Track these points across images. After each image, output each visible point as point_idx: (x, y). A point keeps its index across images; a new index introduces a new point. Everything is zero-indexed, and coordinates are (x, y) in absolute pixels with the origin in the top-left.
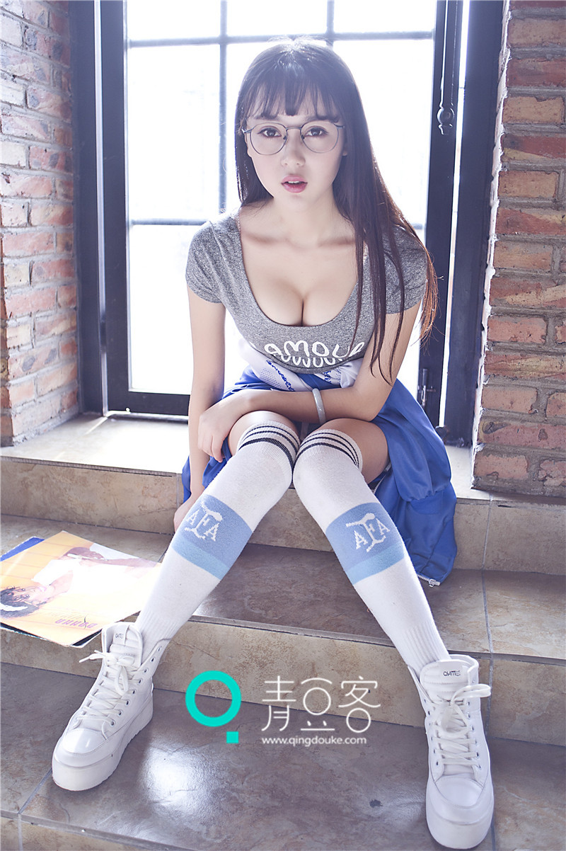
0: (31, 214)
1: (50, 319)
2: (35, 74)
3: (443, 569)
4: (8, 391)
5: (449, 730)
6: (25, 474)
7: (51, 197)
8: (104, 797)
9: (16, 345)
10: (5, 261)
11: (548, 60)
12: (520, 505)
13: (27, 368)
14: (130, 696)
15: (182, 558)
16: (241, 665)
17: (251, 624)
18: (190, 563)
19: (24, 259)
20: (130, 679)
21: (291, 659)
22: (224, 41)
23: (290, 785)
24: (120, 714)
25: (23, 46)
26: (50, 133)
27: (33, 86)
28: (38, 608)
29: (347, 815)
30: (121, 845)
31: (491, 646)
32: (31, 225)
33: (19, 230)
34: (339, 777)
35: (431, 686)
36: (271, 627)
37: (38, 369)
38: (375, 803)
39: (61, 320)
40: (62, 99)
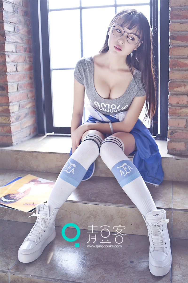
0: (18, 68)
1: (25, 103)
2: (18, 21)
3: (160, 180)
4: (10, 127)
5: (156, 235)
6: (17, 156)
7: (25, 62)
8: (39, 264)
9: (13, 112)
10: (8, 84)
11: (183, 11)
12: (183, 159)
13: (17, 119)
14: (46, 229)
15: (62, 180)
16: (88, 217)
17: (90, 203)
18: (65, 182)
19: (15, 83)
20: (45, 223)
21: (105, 214)
22: (81, 8)
23: (103, 257)
24: (42, 235)
25: (13, 12)
26: (24, 40)
27: (17, 25)
28: (18, 200)
29: (122, 266)
30: (44, 280)
31: (173, 206)
32: (17, 71)
33: (13, 73)
34: (120, 254)
35: (150, 220)
36: (97, 203)
37: (21, 120)
38: (132, 262)
39: (29, 103)
40: (28, 29)
